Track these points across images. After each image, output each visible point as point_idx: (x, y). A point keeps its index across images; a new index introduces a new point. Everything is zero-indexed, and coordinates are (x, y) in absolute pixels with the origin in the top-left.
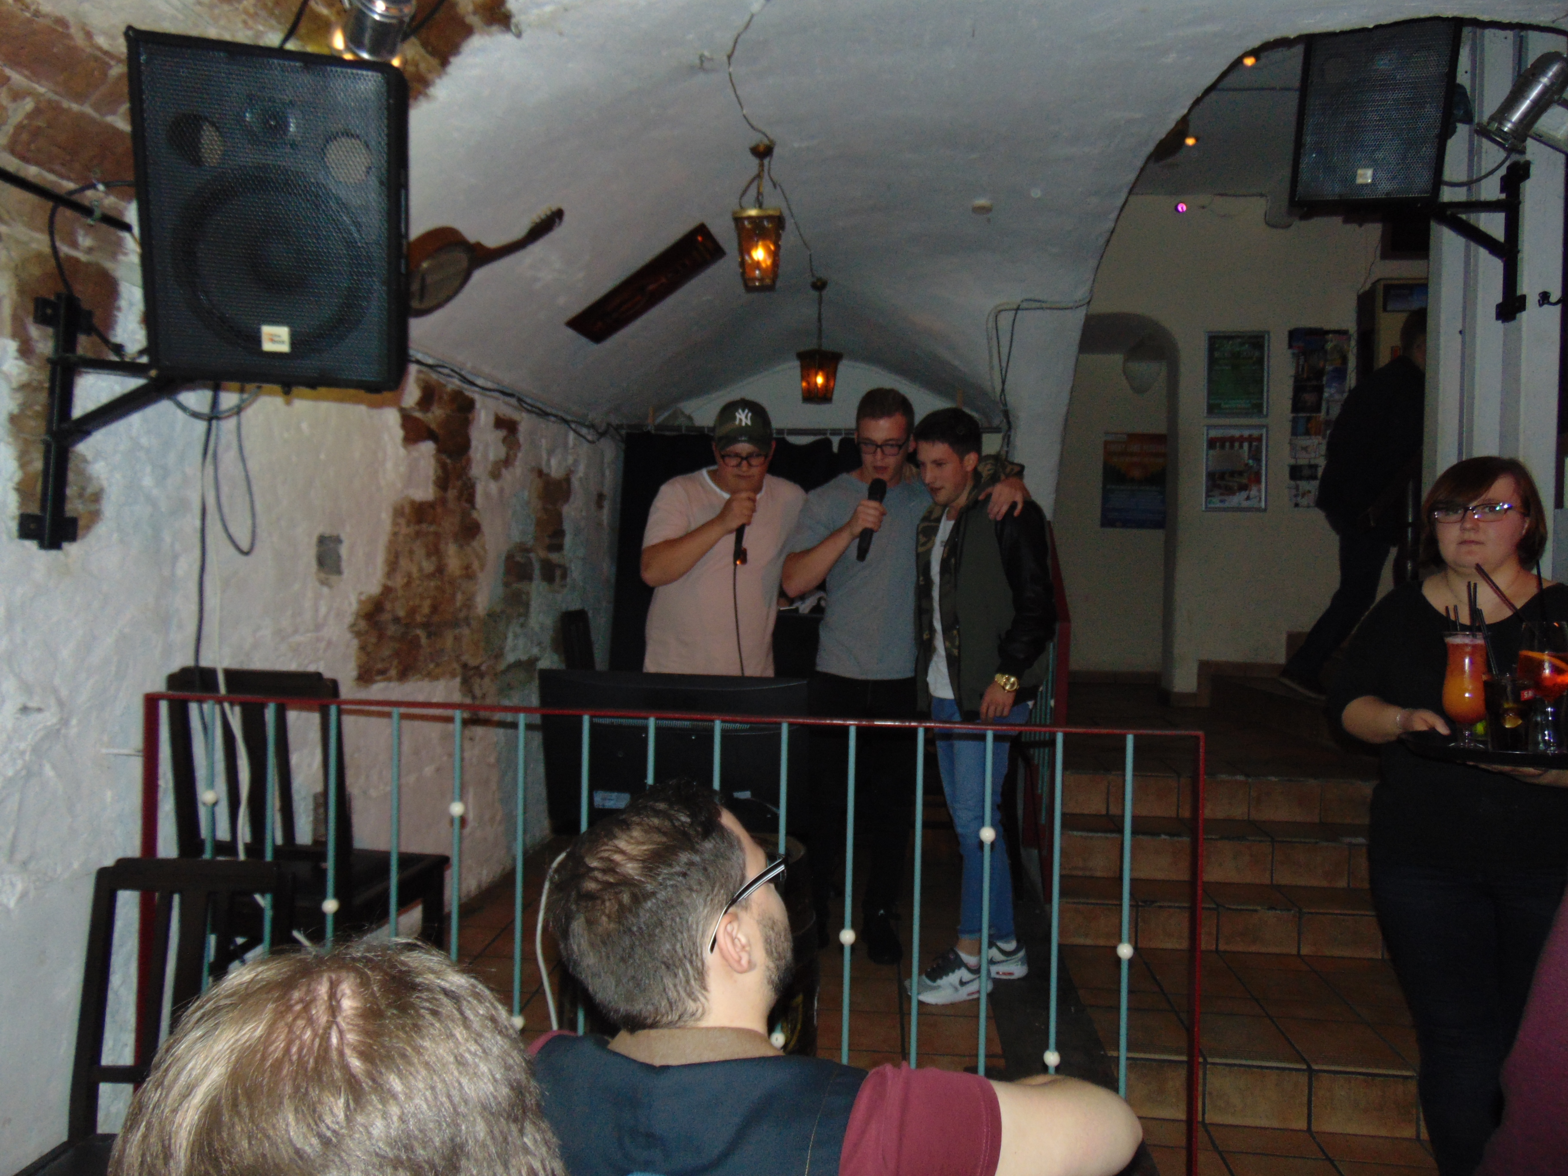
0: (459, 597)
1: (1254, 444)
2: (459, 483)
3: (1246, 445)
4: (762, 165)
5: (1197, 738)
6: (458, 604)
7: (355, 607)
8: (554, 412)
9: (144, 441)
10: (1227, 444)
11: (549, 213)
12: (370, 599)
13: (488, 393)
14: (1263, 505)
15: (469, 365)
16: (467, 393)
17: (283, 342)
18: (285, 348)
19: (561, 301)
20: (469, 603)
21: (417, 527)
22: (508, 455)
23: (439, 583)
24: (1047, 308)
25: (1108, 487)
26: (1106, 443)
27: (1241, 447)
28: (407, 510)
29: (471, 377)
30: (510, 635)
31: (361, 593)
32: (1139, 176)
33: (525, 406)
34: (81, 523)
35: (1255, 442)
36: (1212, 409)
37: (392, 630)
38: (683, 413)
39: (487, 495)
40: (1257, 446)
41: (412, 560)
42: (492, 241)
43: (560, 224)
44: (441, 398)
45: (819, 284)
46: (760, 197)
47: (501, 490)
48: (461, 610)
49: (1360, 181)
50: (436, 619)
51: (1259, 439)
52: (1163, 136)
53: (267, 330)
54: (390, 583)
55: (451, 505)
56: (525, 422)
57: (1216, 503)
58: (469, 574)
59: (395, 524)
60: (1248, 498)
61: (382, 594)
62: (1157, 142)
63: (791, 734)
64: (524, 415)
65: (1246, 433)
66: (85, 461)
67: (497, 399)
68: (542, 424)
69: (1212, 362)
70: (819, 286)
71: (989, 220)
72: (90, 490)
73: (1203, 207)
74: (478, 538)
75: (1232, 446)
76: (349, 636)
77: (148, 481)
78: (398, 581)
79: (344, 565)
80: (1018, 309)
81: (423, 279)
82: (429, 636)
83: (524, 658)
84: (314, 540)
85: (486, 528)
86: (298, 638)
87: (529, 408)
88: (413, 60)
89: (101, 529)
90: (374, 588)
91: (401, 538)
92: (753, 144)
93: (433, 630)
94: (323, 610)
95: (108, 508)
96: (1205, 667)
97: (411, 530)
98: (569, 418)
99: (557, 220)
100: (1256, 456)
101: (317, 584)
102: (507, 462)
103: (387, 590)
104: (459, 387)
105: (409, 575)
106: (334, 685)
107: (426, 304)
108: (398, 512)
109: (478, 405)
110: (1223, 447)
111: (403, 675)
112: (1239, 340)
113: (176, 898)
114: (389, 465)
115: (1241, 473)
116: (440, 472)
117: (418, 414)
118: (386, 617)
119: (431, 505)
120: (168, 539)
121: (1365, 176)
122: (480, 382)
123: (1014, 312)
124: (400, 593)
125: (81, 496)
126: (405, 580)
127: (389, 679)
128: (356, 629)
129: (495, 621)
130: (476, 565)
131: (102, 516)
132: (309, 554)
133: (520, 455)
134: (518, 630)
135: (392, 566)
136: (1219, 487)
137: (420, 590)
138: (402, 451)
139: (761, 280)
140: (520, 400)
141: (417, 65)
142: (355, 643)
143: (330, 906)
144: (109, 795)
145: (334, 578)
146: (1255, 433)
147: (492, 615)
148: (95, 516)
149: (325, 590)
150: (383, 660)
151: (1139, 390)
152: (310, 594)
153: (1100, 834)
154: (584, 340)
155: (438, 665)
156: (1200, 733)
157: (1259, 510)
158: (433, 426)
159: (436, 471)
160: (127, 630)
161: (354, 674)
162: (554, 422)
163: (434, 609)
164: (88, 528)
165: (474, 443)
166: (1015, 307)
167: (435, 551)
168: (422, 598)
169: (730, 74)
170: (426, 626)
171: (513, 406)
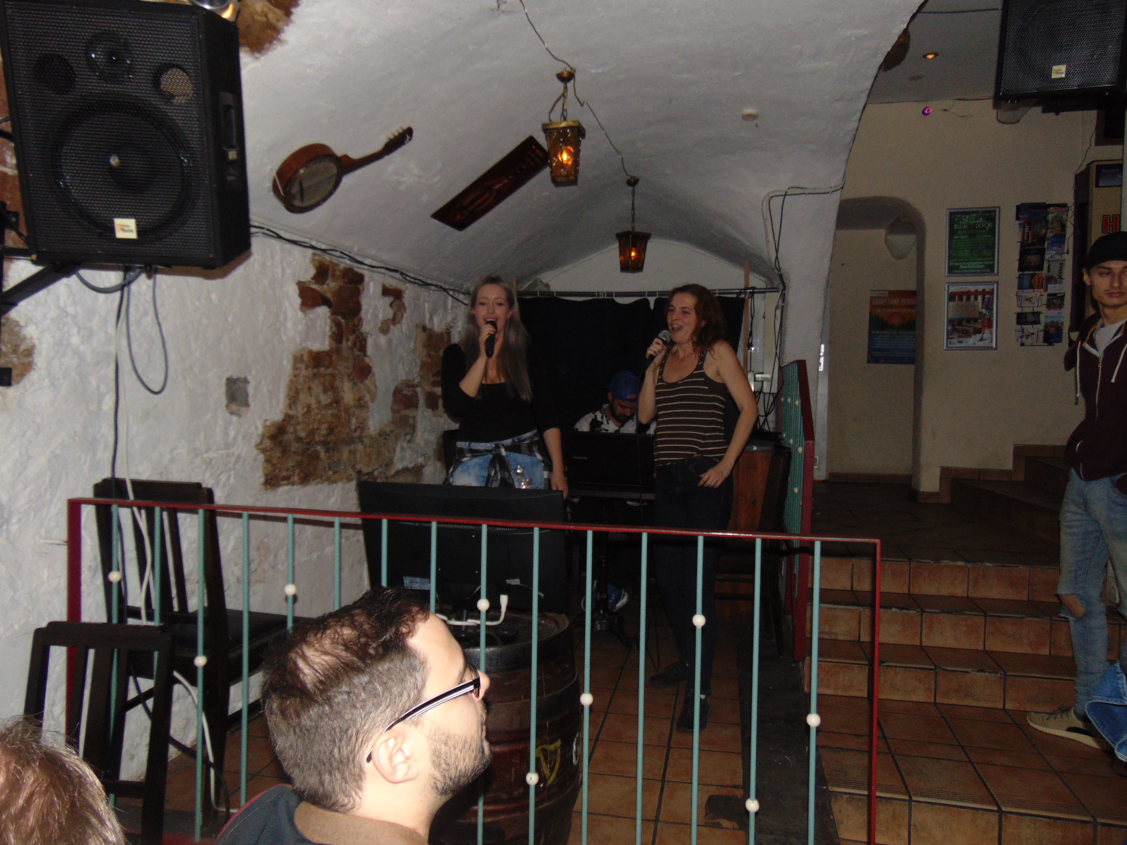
0: (354, 421)
1: (987, 296)
2: (352, 337)
3: (980, 298)
4: (566, 88)
5: (875, 545)
6: (353, 427)
7: (261, 430)
8: (434, 283)
9: (71, 310)
10: (964, 297)
11: (401, 131)
12: (274, 424)
13: (375, 269)
14: (994, 346)
15: (356, 249)
16: (357, 270)
17: (132, 231)
18: (133, 235)
19: (425, 198)
20: (362, 426)
21: (315, 371)
22: (395, 314)
23: (336, 411)
24: (809, 194)
25: (873, 332)
26: (872, 298)
27: (976, 299)
28: (306, 358)
29: (359, 259)
30: (398, 449)
31: (266, 421)
32: (874, 82)
33: (408, 278)
34: (14, 373)
35: (988, 297)
36: (951, 270)
37: (295, 446)
38: (541, 282)
39: (376, 346)
40: (989, 298)
41: (311, 395)
42: (355, 155)
43: (410, 140)
44: (334, 275)
45: (632, 181)
46: (565, 113)
47: (390, 342)
48: (355, 431)
49: (1054, 76)
50: (332, 438)
51: (991, 293)
52: (890, 49)
53: (118, 222)
54: (291, 412)
55: (345, 353)
56: (409, 291)
57: (955, 342)
58: (361, 404)
59: (295, 368)
60: (982, 340)
61: (284, 420)
62: (886, 54)
63: (541, 536)
64: (408, 285)
65: (980, 288)
66: (17, 324)
67: (384, 274)
68: (423, 292)
69: (952, 233)
70: (633, 182)
71: (757, 126)
72: (22, 347)
73: (945, 110)
74: (369, 377)
75: (968, 299)
76: (255, 452)
77: (75, 340)
78: (299, 411)
79: (251, 399)
80: (785, 195)
81: (301, 184)
82: (327, 450)
83: (411, 466)
84: (224, 381)
85: (375, 370)
86: (211, 455)
87: (412, 280)
88: (262, 11)
89: (33, 376)
90: (277, 416)
91: (301, 379)
92: (559, 72)
93: (330, 447)
94: (232, 433)
95: (40, 360)
96: (946, 473)
97: (310, 372)
98: (447, 287)
99: (408, 137)
100: (988, 306)
101: (227, 414)
102: (395, 320)
103: (288, 418)
104: (351, 266)
105: (309, 407)
106: (210, 492)
107: (306, 203)
108: (298, 359)
109: (366, 279)
110: (961, 299)
111: (305, 480)
112: (975, 215)
113: (92, 652)
114: (289, 325)
115: (976, 320)
116: (334, 329)
117: (315, 286)
118: (289, 437)
119: (328, 354)
120: (94, 382)
121: (1059, 71)
122: (368, 261)
123: (783, 197)
124: (301, 419)
125: (15, 352)
126: (305, 410)
127: (293, 484)
128: (262, 446)
129: (385, 439)
130: (367, 398)
131: (34, 367)
132: (220, 393)
133: (405, 315)
134: (405, 445)
135: (293, 399)
136: (958, 331)
137: (319, 417)
138: (300, 314)
139: (567, 176)
140: (402, 274)
141: (266, 16)
142: (262, 457)
143: (200, 661)
144: (45, 574)
145: (243, 409)
146: (988, 288)
147: (382, 434)
148: (28, 367)
149: (235, 418)
150: (287, 469)
151: (899, 257)
152: (220, 422)
153: (843, 607)
154: (448, 229)
155: (335, 472)
156: (877, 541)
157: (990, 348)
158: (329, 295)
159: (331, 328)
160: (58, 451)
161: (262, 480)
162: (434, 290)
163: (331, 431)
164: (22, 375)
165: (364, 307)
166: (784, 193)
167: (331, 387)
168: (320, 422)
169: (526, 14)
170: (325, 443)
171: (399, 280)
